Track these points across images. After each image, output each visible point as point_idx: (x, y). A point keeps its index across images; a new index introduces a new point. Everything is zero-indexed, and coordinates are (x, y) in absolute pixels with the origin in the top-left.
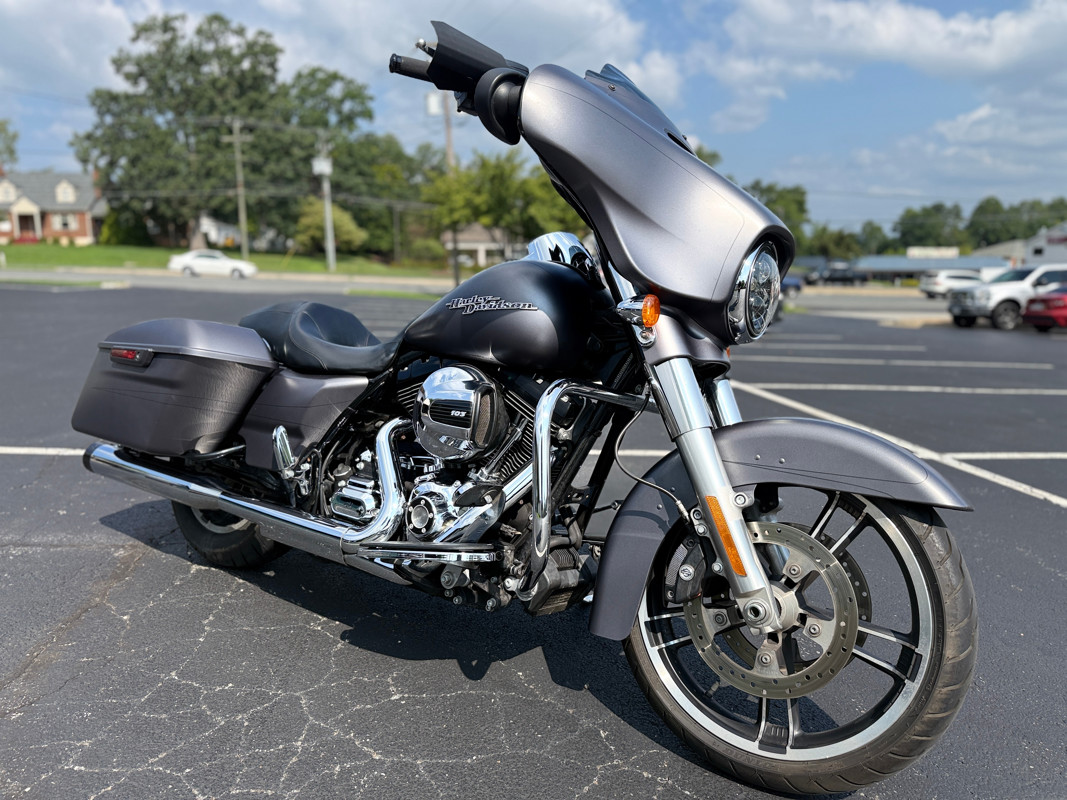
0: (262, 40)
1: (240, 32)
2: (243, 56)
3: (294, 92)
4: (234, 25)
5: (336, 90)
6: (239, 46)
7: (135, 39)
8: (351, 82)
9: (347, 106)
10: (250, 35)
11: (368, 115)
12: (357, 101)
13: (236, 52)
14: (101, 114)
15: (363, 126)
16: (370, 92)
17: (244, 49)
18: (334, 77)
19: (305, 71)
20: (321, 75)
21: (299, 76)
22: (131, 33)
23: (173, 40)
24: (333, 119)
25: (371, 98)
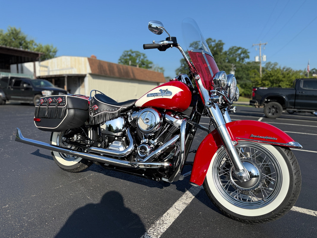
0: (219, 43)
1: (215, 41)
2: (214, 47)
3: (228, 53)
4: (213, 40)
5: (239, 52)
6: (214, 45)
7: (190, 47)
8: (243, 49)
9: (242, 55)
10: (217, 42)
11: (248, 57)
12: (245, 54)
13: (213, 46)
14: (182, 64)
15: (247, 60)
16: (248, 51)
17: (215, 45)
18: (239, 48)
19: (231, 48)
20: (235, 48)
21: (230, 49)
22: (189, 45)
23: (198, 46)
24: (238, 59)
25: (249, 53)
